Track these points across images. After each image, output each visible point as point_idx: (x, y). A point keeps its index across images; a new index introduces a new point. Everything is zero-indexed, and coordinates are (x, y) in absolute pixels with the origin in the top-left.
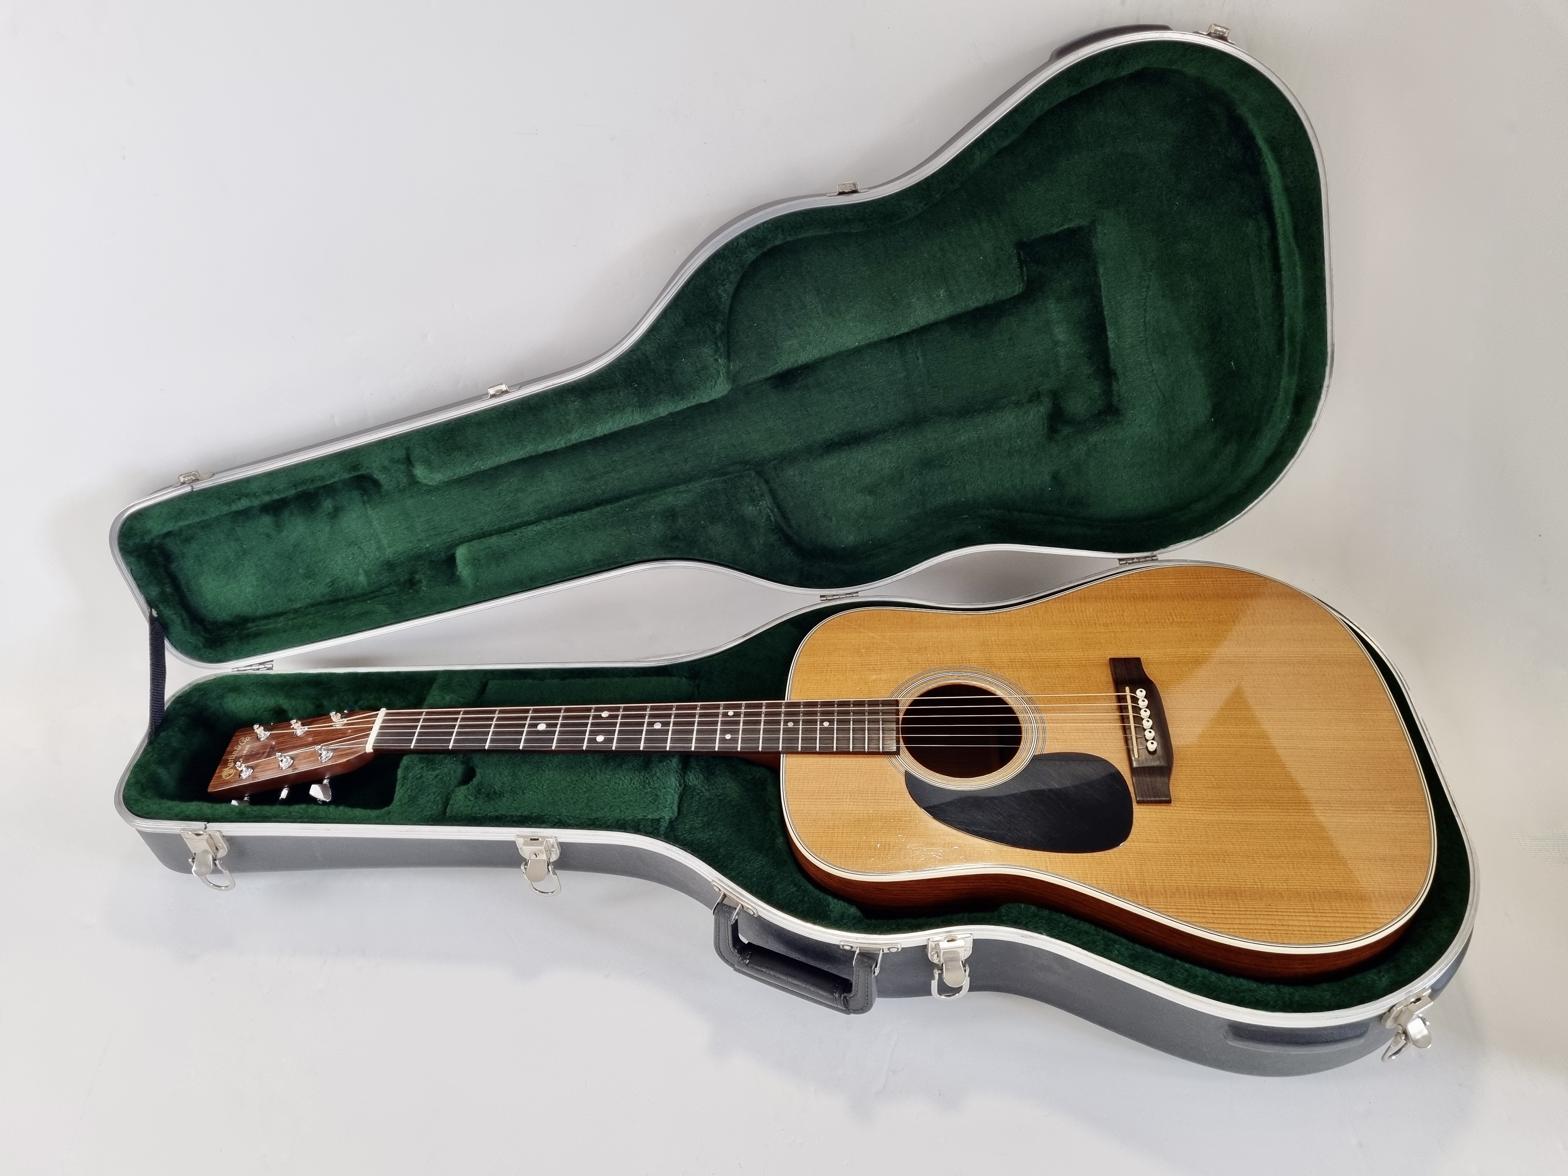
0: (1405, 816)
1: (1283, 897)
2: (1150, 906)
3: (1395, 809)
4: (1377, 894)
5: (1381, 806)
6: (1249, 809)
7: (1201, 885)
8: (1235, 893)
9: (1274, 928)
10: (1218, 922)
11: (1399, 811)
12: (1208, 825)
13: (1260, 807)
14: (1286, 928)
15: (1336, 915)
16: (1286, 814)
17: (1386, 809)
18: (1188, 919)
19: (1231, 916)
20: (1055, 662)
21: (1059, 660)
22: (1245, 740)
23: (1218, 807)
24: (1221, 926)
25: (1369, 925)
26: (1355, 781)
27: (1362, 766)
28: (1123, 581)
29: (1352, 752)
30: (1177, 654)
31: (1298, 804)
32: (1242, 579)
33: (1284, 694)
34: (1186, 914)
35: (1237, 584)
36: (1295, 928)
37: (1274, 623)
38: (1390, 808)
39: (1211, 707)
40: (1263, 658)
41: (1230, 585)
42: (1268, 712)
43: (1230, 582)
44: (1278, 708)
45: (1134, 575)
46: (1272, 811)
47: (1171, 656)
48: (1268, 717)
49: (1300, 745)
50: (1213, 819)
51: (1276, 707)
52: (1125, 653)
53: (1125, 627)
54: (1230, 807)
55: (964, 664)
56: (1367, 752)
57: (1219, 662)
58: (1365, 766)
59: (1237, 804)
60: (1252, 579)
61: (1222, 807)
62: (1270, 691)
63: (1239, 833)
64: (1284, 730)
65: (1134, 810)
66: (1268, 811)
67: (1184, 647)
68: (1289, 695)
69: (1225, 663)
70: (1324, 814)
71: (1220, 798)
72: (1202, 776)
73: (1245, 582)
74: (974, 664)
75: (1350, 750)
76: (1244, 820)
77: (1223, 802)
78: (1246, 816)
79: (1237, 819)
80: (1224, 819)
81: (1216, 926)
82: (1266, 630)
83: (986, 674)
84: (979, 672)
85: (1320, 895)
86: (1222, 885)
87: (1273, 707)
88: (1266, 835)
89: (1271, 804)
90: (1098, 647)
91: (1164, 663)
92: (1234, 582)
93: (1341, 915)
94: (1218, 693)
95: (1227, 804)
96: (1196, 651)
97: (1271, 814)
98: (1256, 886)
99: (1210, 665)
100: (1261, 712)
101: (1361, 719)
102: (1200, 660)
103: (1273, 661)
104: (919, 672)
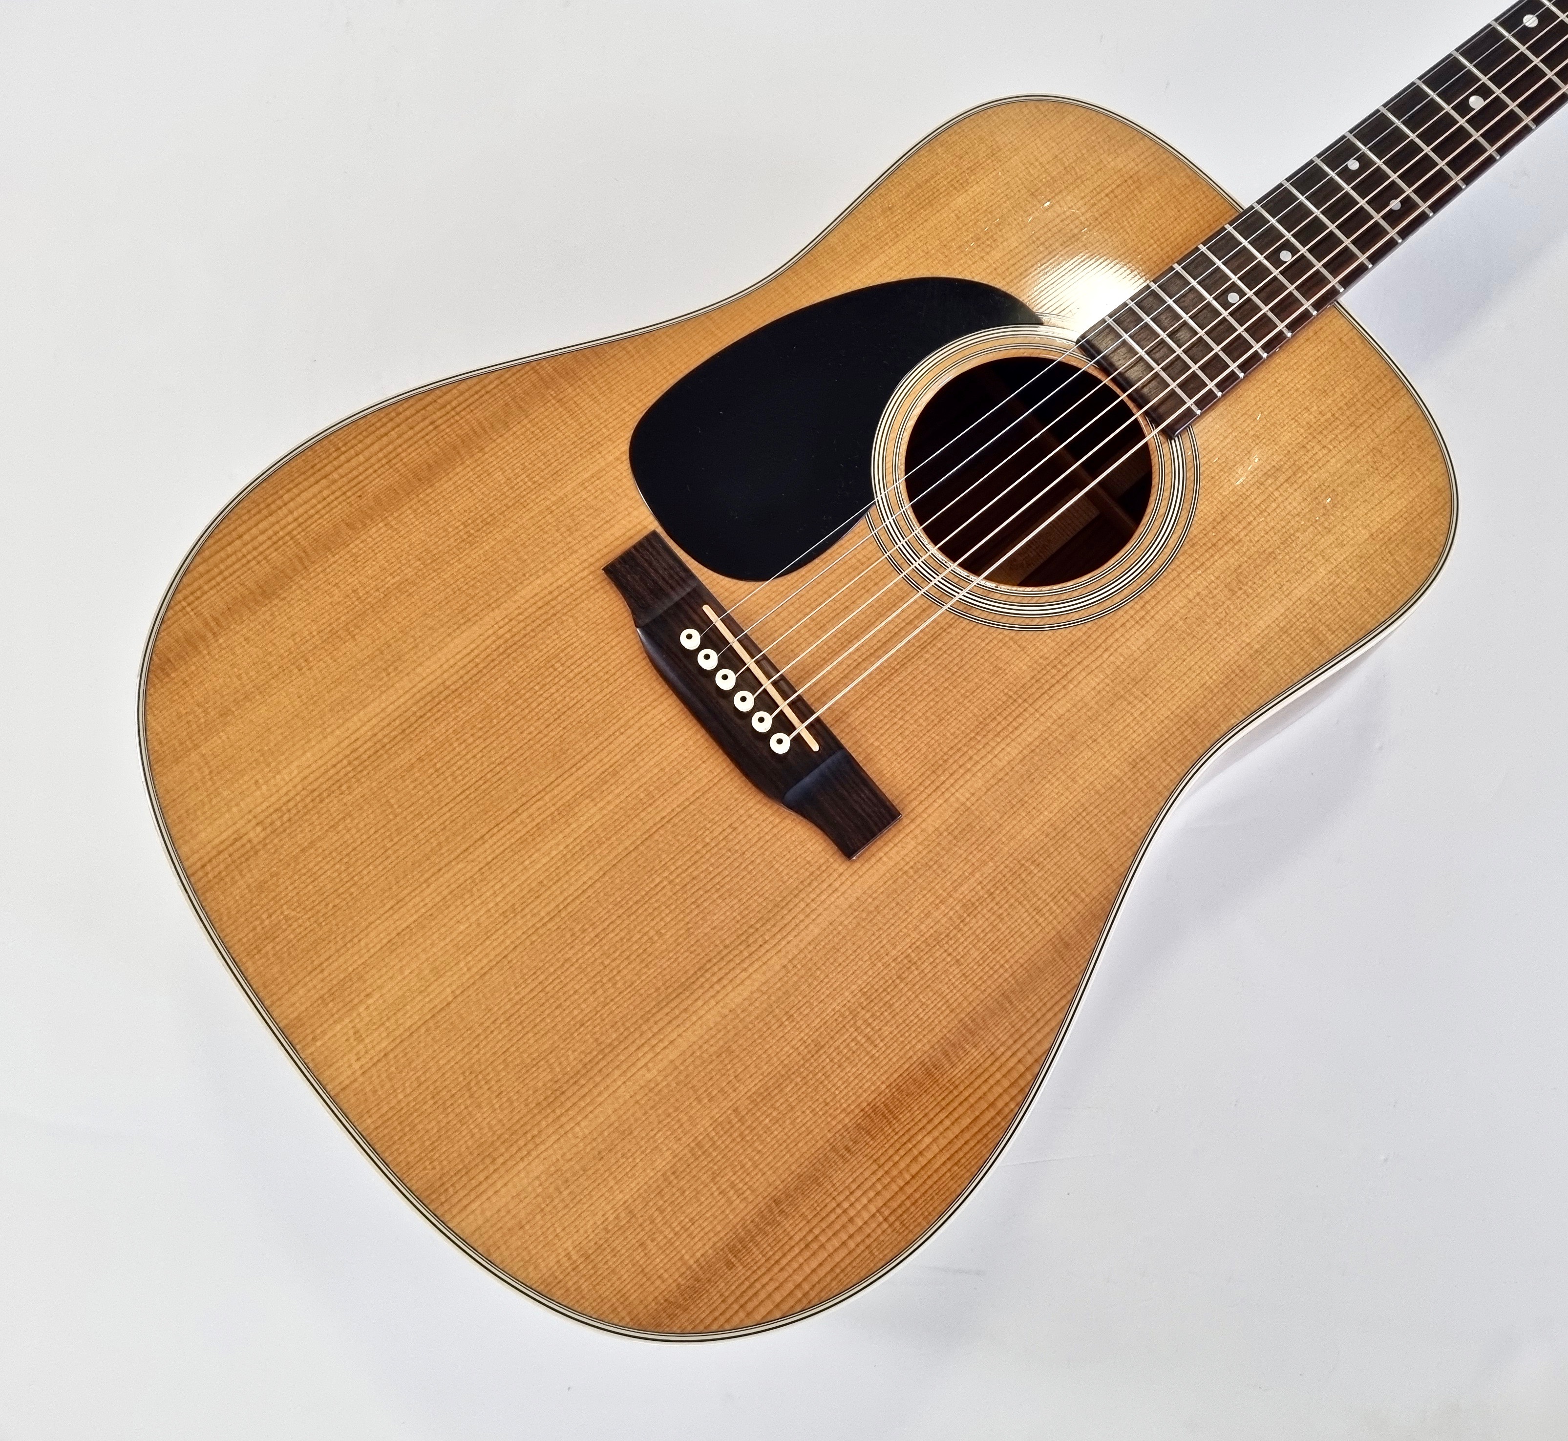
0: (223, 837)
1: (347, 525)
3: (244, 840)
4: (209, 635)
5: (268, 830)
6: (477, 656)
7: (476, 457)
8: (419, 480)
9: (335, 463)
10: (416, 416)
11: (236, 840)
12: (524, 575)
13: (461, 672)
14: (318, 476)
15: (254, 554)
16: (415, 690)
17: (259, 829)
18: (463, 386)
19: (405, 436)
20: (991, 736)
21: (989, 748)
22: (558, 805)
23: (529, 621)
24: (412, 411)
25: (202, 569)
26: (334, 854)
27: (337, 901)
28: (1022, 1068)
29: (367, 923)
30: (795, 933)
31: (405, 726)
32: (798, 1278)
33: (547, 978)
34: (471, 392)
35: (797, 1250)
36: (306, 484)
37: (662, 1179)
38: (255, 834)
39: (656, 837)
40: (633, 1048)
41: (810, 1238)
42: (553, 905)
43: (815, 1246)
44: (541, 931)
45: (1012, 1105)
46: (440, 681)
47: (802, 917)
48: (549, 892)
49: (460, 866)
50: (523, 593)
51: (544, 930)
52: (885, 859)
53: (932, 931)
54: (508, 636)
55: (1137, 607)
56: (341, 944)
57: (707, 971)
58: (331, 906)
59: (501, 650)
60: (777, 1297)
61: (522, 625)
62: (577, 966)
63: (467, 595)
64: (505, 881)
65: (652, 518)
66: (445, 676)
67: (790, 961)
68: (536, 982)
69: (694, 978)
70: (353, 738)
71: (534, 640)
72: (586, 664)
73: (785, 1274)
74: (1123, 620)
75: (371, 923)
76: (475, 628)
77: (525, 636)
78: (475, 636)
79: (487, 619)
80: (506, 605)
81: (419, 406)
82: (667, 1142)
83: (1084, 613)
84: (1096, 609)
85: (294, 569)
86: (446, 479)
87: (549, 925)
88: (425, 623)
89: (447, 692)
90: (945, 834)
91: (801, 887)
92: (807, 1254)
93: (249, 557)
94: (665, 883)
95: (516, 638)
96: (764, 968)
97: (439, 672)
98: (396, 515)
99: (717, 950)
100: (566, 894)
101: (383, 1024)
102: (741, 948)
103: (611, 1056)
104: (1194, 530)
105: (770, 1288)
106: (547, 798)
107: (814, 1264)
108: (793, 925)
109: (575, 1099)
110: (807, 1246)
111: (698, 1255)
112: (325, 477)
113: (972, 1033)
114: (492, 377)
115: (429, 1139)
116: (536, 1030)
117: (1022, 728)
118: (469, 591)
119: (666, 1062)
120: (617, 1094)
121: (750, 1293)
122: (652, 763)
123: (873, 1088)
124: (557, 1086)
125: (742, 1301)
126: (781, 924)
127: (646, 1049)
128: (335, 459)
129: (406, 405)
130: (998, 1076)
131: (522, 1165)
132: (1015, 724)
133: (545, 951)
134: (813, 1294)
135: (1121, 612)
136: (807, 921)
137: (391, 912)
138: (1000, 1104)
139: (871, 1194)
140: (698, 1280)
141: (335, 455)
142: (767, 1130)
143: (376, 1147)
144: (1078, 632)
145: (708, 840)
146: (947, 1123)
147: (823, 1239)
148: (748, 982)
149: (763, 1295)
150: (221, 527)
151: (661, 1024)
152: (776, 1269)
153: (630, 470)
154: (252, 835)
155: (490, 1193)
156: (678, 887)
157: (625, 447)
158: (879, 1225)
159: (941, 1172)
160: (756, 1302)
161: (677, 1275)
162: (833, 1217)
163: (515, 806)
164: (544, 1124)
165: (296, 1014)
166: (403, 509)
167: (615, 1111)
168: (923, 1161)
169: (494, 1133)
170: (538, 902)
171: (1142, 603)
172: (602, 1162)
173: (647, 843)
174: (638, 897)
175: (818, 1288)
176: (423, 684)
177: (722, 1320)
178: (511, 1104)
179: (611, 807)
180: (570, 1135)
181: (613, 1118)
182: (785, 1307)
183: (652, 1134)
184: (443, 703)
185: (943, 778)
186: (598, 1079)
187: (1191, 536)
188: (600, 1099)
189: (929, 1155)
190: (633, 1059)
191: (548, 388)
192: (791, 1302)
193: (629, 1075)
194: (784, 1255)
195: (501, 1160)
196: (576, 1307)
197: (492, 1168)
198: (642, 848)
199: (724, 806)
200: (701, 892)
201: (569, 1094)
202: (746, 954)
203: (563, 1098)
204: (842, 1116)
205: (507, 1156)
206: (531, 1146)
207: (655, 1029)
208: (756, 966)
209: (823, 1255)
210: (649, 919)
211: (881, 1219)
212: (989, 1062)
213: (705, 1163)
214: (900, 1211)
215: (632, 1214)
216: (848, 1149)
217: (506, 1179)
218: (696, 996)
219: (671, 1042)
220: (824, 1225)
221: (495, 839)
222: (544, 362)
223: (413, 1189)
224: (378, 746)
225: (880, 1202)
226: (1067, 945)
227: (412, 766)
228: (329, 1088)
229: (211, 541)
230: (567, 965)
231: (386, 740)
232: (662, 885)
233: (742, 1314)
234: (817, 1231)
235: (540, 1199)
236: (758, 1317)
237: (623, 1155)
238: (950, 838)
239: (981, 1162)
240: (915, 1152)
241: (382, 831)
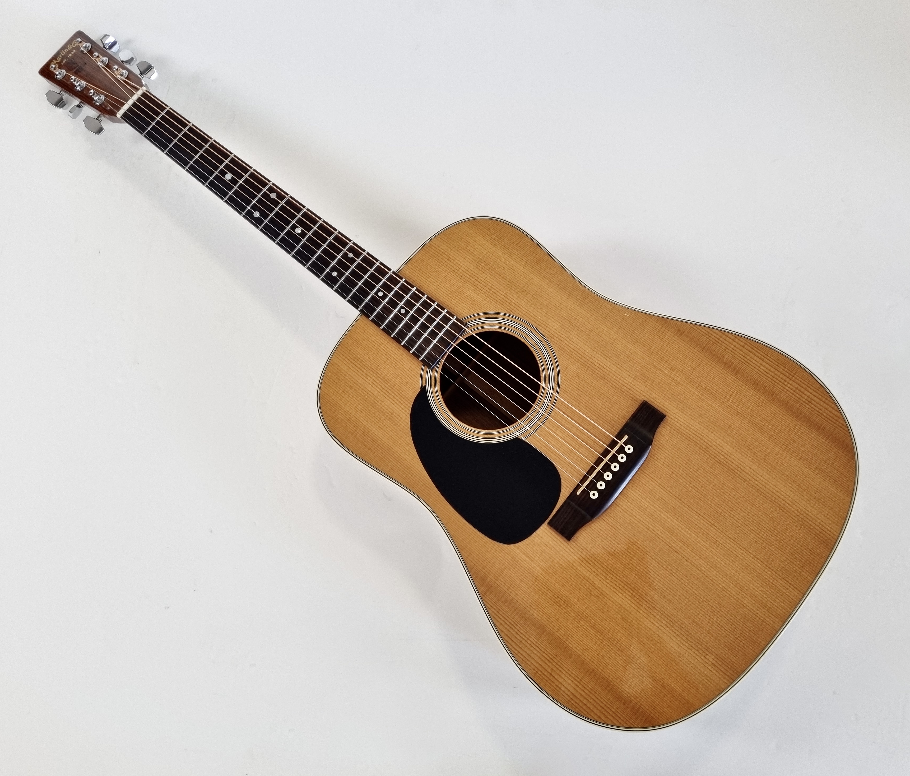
0: (715, 672)
1: (571, 658)
2: (484, 598)
3: (713, 662)
5: (708, 653)
6: (616, 585)
7: (529, 609)
8: (544, 631)
9: (543, 672)
10: (514, 641)
11: (715, 666)
12: (577, 575)
13: (624, 590)
14: (551, 677)
15: (591, 695)
16: (636, 608)
17: (707, 657)
18: (497, 624)
19: (525, 643)
20: (605, 374)
21: (610, 373)
22: (670, 535)
23: (596, 567)
24: (513, 644)
25: (603, 718)
26: (710, 622)
27: (729, 615)
28: (728, 339)
29: (735, 601)
30: (698, 431)
31: (652, 608)
32: (822, 403)
33: (739, 522)
34: (499, 620)
35: (812, 406)
36: (556, 682)
37: (801, 460)
38: (711, 659)
39: (674, 493)
40: (756, 482)
41: (807, 402)
42: (710, 527)
43: (809, 399)
44: (721, 529)
45: (742, 340)
46: (630, 598)
47: (692, 430)
48: (706, 530)
49: (703, 569)
50: (585, 573)
51: (720, 528)
52: (662, 404)
53: (685, 381)
54: (604, 574)
55: (541, 328)
56: (745, 609)
57: (721, 461)
58: (731, 617)
59: (611, 576)
60: (830, 409)
61: (599, 570)
62: (731, 512)
63: (591, 596)
64: (705, 549)
65: (541, 527)
66: (627, 596)
67: (709, 431)
68: (741, 526)
69: (725, 466)
70: (661, 628)
71: (604, 563)
72: (610, 539)
73: (821, 408)
74: (547, 332)
75: (734, 599)
76: (604, 589)
77: (603, 567)
78: (608, 588)
79: (599, 586)
80: (592, 579)
81: (510, 642)
82: (787, 462)
83: (547, 348)
84: (544, 342)
85: (595, 675)
86: (541, 620)
87: (718, 526)
88: (606, 611)
89: (634, 594)
90: (647, 383)
91: (680, 433)
92: (813, 402)
93: (593, 697)
94: (691, 485)
95: (605, 571)
96: (714, 440)
97: (627, 600)
98: (562, 638)
99: (712, 459)
100: (705, 523)
101: (772, 583)
102: (709, 450)
103: (761, 490)
104: (504, 311)
105: (828, 413)
106: (668, 541)
107: (815, 399)
108: (695, 433)
109: (780, 500)
110: (810, 402)
111: (824, 441)
112: (551, 674)
113: (719, 359)
114: (490, 612)
115: (810, 552)
116: (759, 522)
117: (599, 362)
118: (589, 596)
119: (759, 469)
120: (775, 484)
121: (832, 419)
122: (645, 502)
123: (748, 390)
124: (778, 508)
125: (835, 421)
126: (697, 437)
127: (755, 477)
128: (542, 672)
129: (511, 647)
130: (732, 346)
131: (810, 514)
132: (598, 365)
133: (729, 526)
134: (826, 397)
135: (544, 334)
136: (693, 428)
137: (728, 592)
138: (743, 344)
139: (786, 383)
140: (832, 439)
141: (540, 673)
142: (773, 426)
143: (818, 572)
144: (555, 348)
145: (671, 473)
146: (754, 361)
147: (806, 397)
148: (721, 445)
149: (831, 415)
150: (583, 714)
151: (745, 474)
152: (821, 412)
153: (522, 542)
154: (711, 660)
155: (822, 523)
156: (692, 480)
157: (512, 546)
158: (796, 378)
159: (772, 360)
160: (834, 416)
161: (833, 447)
162: (797, 395)
163: (675, 553)
164: (793, 509)
165: (776, 619)
166: (558, 635)
167: (781, 484)
168: (769, 367)
169: (801, 527)
170: (710, 534)
171: (539, 326)
172: (801, 484)
173: (677, 496)
174: (699, 495)
175: (823, 395)
176: (633, 605)
177: (843, 427)
178: (789, 524)
179: (666, 514)
180: (794, 499)
181: (784, 484)
182: (833, 405)
183: (786, 468)
184: (639, 594)
185: (625, 388)
186: (771, 493)
187: (507, 312)
188: (778, 490)
189: (767, 366)
190: (760, 481)
191: (492, 586)
192: (830, 404)
193: (766, 482)
194: (815, 410)
195: (810, 522)
196: (854, 481)
197: (814, 525)
198: (680, 498)
199: (656, 469)
200: (691, 470)
201: (779, 503)
202: (711, 448)
203: (782, 505)
204: (761, 399)
205: (808, 521)
206: (802, 512)
207: (747, 476)
208: (714, 443)
209: (811, 396)
210: (706, 488)
211: (794, 378)
212: (728, 351)
213: (791, 446)
214: (789, 372)
215: (816, 468)
216: (773, 395)
217: (816, 519)
218: (732, 464)
219: (751, 468)
220: (801, 398)
221: (690, 558)
222: (480, 591)
223: (828, 553)
224: (662, 616)
225: (788, 380)
226: (679, 331)
227: (668, 600)
228: (801, 597)
229: (590, 717)
230: (732, 516)
231: (659, 614)
232: (692, 486)
233: (840, 420)
234: (804, 400)
235: (820, 504)
236: (839, 414)
237: (796, 477)
238: (648, 381)
239: (765, 347)
240: (767, 371)
241: (697, 605)
